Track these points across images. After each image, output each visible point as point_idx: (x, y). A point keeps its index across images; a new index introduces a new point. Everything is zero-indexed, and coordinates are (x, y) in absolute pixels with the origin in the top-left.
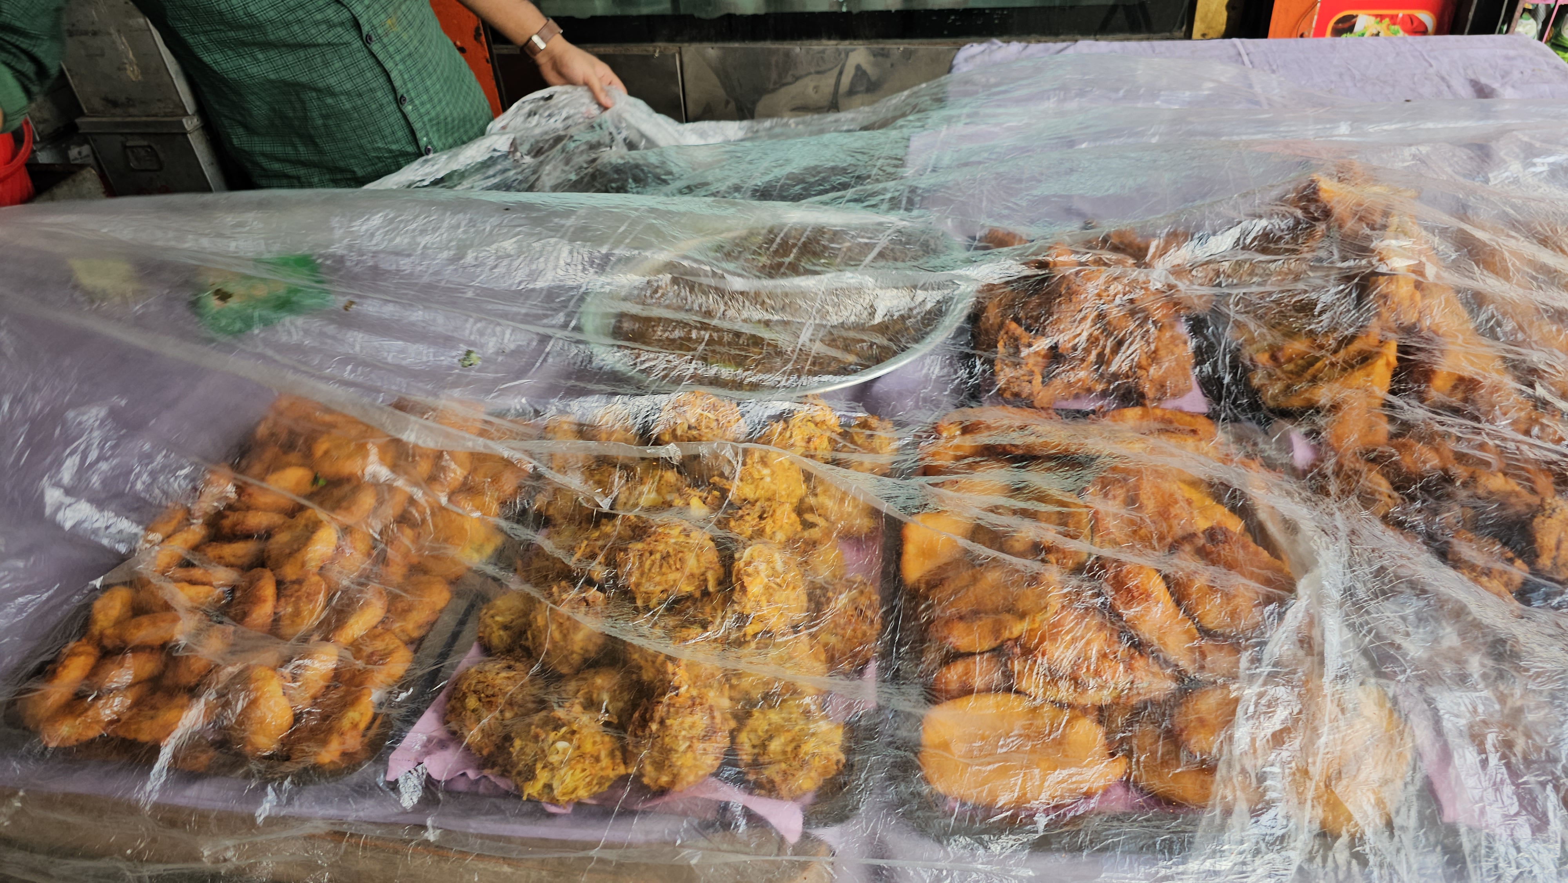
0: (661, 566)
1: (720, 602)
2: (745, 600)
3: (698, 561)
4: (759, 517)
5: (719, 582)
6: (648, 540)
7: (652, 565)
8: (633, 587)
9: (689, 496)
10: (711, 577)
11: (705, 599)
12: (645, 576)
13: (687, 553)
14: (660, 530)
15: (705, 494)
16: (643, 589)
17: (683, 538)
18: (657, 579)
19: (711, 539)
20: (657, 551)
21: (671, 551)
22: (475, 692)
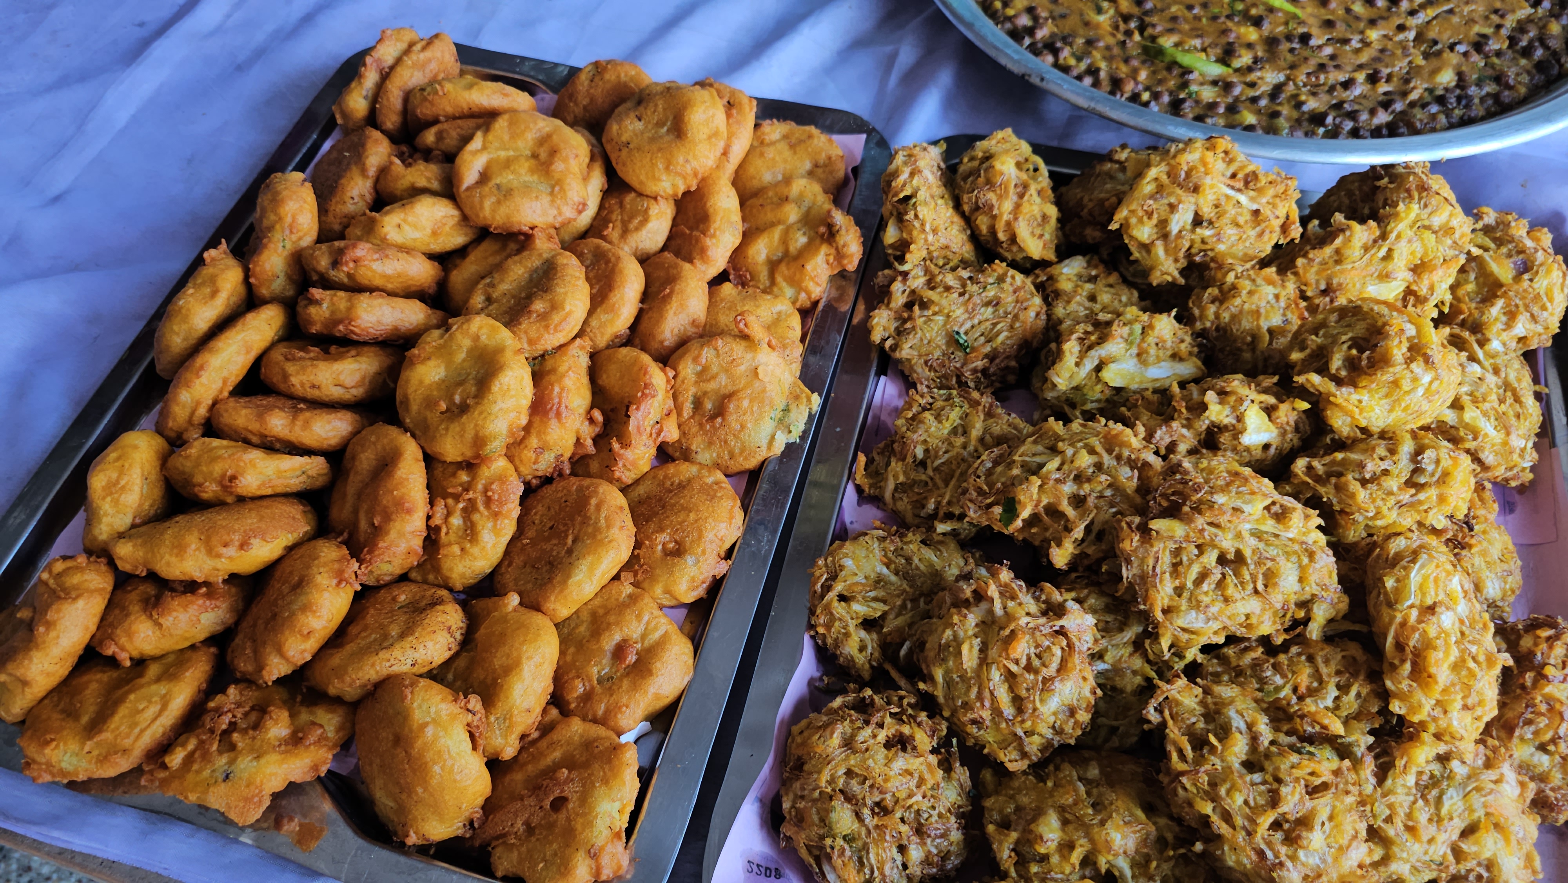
0: (1221, 584)
1: (1333, 668)
2: (1419, 695)
3: (1301, 580)
4: (1410, 483)
5: (1330, 621)
6: (1200, 521)
7: (1203, 576)
8: (1159, 616)
9: (1241, 401)
10: (1321, 614)
11: (1294, 650)
12: (1186, 594)
13: (1282, 560)
14: (1220, 499)
15: (1271, 400)
16: (1181, 622)
17: (1269, 525)
18: (1214, 609)
19: (1319, 527)
20: (1215, 546)
21: (1247, 553)
22: (849, 798)
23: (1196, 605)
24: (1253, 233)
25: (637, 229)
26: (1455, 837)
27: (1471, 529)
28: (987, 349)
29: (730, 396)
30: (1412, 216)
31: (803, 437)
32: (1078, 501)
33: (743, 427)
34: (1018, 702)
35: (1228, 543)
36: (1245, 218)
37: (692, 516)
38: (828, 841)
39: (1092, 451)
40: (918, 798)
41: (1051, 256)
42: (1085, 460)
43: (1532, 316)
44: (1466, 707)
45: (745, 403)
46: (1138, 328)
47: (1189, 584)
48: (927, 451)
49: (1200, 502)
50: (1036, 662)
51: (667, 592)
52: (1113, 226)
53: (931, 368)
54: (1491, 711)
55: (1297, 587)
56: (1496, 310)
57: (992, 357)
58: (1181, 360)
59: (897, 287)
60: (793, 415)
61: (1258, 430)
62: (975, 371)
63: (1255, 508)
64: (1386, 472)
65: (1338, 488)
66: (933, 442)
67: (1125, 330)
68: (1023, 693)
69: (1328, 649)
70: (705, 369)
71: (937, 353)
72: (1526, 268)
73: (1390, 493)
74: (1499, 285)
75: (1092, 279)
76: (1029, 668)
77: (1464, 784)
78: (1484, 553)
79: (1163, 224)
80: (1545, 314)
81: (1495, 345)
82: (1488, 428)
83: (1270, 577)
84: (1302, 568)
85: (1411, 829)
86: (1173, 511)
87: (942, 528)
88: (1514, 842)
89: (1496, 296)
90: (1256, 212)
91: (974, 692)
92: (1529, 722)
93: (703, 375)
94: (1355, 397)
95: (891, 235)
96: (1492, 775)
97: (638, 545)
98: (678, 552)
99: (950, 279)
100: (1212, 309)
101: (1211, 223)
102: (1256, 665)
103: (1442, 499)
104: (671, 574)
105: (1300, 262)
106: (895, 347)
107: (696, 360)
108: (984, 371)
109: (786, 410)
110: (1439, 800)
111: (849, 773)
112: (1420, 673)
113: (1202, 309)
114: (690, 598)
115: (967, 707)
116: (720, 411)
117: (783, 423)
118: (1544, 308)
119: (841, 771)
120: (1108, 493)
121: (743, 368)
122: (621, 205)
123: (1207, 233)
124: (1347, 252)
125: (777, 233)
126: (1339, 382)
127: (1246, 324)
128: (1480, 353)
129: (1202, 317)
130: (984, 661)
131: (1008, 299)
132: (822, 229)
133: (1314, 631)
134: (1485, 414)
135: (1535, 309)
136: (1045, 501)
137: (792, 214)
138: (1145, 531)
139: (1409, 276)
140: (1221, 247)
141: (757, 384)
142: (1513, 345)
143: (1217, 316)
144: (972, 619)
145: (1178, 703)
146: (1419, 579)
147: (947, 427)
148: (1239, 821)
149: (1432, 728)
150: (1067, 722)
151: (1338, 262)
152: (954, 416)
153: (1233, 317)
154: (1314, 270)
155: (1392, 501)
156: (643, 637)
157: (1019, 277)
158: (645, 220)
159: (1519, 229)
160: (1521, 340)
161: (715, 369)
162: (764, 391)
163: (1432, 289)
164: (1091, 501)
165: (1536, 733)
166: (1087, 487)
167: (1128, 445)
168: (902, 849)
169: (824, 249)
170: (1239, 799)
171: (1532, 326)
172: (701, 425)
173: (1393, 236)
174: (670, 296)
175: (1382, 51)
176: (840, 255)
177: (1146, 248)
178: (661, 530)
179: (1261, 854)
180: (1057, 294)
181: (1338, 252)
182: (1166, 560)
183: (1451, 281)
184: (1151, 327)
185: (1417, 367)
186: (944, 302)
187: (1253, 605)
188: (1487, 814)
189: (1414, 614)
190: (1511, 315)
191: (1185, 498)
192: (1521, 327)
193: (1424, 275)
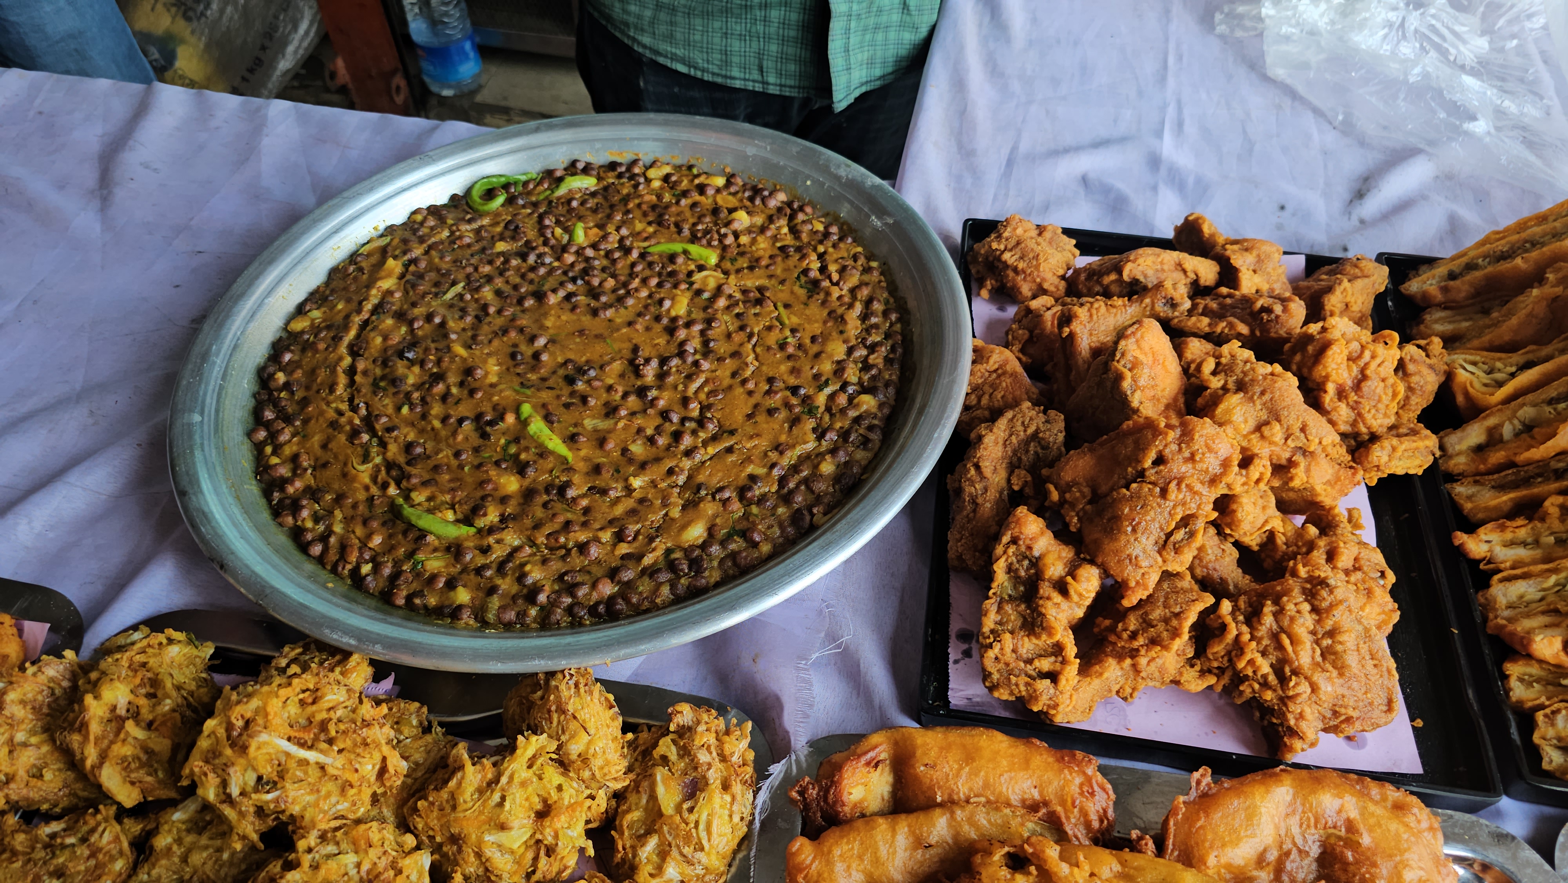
36: (314, 775)
43: (685, 857)
52: (185, 781)
56: (650, 848)
72: (694, 791)
74: (659, 815)
75: (202, 829)
80: (700, 854)
89: (653, 831)
101: (274, 784)
118: (699, 847)
123: (266, 796)
124: (460, 798)
131: (79, 867)
135: (688, 849)
139: (530, 824)
140: (294, 809)
151: (454, 808)
154: (434, 815)
163: (559, 836)
173: (505, 779)
175: (642, 501)
181: (452, 797)
190: (663, 856)
192: (676, 871)
193: (547, 822)
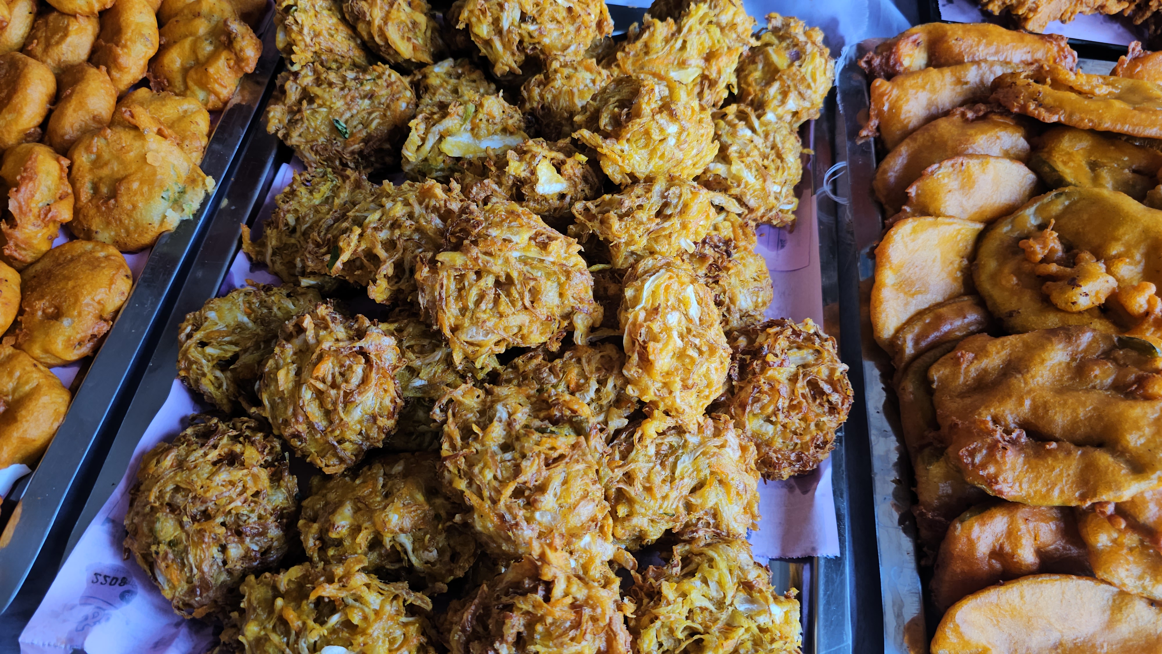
0: (497, 303)
1: (594, 365)
2: (646, 379)
3: (561, 295)
4: (659, 214)
5: (592, 329)
6: (475, 251)
7: (481, 297)
8: (447, 332)
9: (534, 156)
10: (581, 323)
11: (568, 354)
12: (468, 314)
13: (543, 281)
14: (494, 232)
15: (561, 156)
16: (464, 337)
17: (534, 252)
18: (489, 324)
19: (580, 252)
20: (489, 272)
21: (515, 275)
22: (173, 508)
23: (475, 322)
24: (572, 28)
25: (58, 43)
26: (686, 492)
27: (729, 255)
28: (364, 133)
29: (120, 180)
30: (701, 13)
31: (197, 215)
32: (390, 245)
33: (134, 207)
34: (328, 414)
35: (497, 267)
36: (562, 15)
37: (71, 284)
38: (154, 548)
39: (406, 203)
40: (238, 503)
41: (425, 58)
42: (398, 210)
43: (800, 93)
44: (685, 387)
45: (135, 185)
46: (471, 108)
47: (471, 305)
48: (297, 219)
49: (479, 235)
50: (339, 379)
51: (46, 351)
52: (461, 26)
53: (317, 153)
54: (717, 391)
55: (557, 301)
56: (774, 89)
57: (366, 140)
58: (512, 134)
59: (289, 85)
60: (187, 196)
61: (550, 181)
62: (352, 153)
63: (522, 238)
64: (640, 207)
65: (602, 222)
66: (303, 211)
67: (461, 109)
68: (330, 407)
69: (590, 351)
70: (99, 156)
71: (321, 140)
72: (798, 56)
73: (641, 223)
74: (777, 70)
75: (459, 77)
76: (334, 385)
77: (695, 450)
78: (738, 274)
79: (496, 21)
80: (809, 92)
81: (770, 116)
82: (749, 177)
83: (535, 293)
84: (560, 285)
85: (648, 490)
86: (457, 247)
87: (305, 282)
88: (733, 492)
89: (774, 80)
90: (570, 9)
91: (290, 410)
92: (757, 400)
93: (97, 163)
94: (617, 147)
95: (280, 41)
96: (718, 441)
97: (21, 312)
98: (57, 315)
99: (332, 76)
100: (536, 91)
101: (534, 20)
102: (538, 369)
103: (684, 226)
104: (47, 334)
105: (620, 55)
106: (287, 136)
107: (88, 149)
108: (361, 153)
109: (182, 192)
110: (675, 465)
111: (177, 489)
112: (645, 362)
113: (529, 91)
114: (73, 355)
115: (286, 423)
116: (114, 194)
117: (177, 203)
118: (809, 87)
119: (170, 487)
120: (416, 236)
121: (132, 154)
122: (47, 24)
123: (531, 27)
124: (652, 45)
125: (187, 43)
126: (606, 136)
127: (563, 102)
128: (756, 123)
129: (531, 98)
130: (298, 384)
131: (383, 93)
132: (223, 38)
133: (579, 338)
134: (748, 167)
135: (802, 88)
136: (363, 246)
137: (202, 27)
138: (433, 263)
139: (702, 63)
140: (546, 41)
141: (147, 169)
142: (788, 118)
143: (542, 97)
144: (290, 349)
145: (461, 404)
146: (652, 288)
147: (317, 199)
148: (486, 493)
149: (662, 407)
150: (371, 429)
151: (647, 53)
152: (325, 189)
153: (555, 98)
154: (630, 61)
155: (642, 228)
156: (15, 390)
157: (395, 76)
158: (66, 35)
159: (798, 30)
160: (795, 114)
161: (106, 156)
162: (154, 173)
163: (719, 72)
164: (400, 244)
165: (762, 408)
166: (397, 232)
167: (435, 196)
168: (223, 549)
169: (224, 55)
170: (489, 475)
171: (801, 102)
172: (98, 207)
173: (685, 30)
174: (71, 95)
176: (239, 60)
177: (488, 43)
178: (42, 297)
179: (502, 517)
180: (427, 89)
181: (646, 45)
182: (452, 286)
183: (735, 66)
184: (481, 105)
185: (662, 119)
186: (326, 96)
187: (523, 318)
188: (712, 473)
189: (642, 315)
190: (785, 94)
191: (468, 234)
192: (792, 103)
193: (713, 62)
